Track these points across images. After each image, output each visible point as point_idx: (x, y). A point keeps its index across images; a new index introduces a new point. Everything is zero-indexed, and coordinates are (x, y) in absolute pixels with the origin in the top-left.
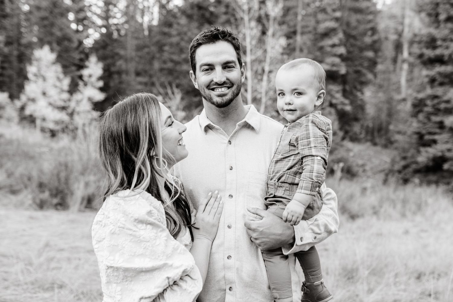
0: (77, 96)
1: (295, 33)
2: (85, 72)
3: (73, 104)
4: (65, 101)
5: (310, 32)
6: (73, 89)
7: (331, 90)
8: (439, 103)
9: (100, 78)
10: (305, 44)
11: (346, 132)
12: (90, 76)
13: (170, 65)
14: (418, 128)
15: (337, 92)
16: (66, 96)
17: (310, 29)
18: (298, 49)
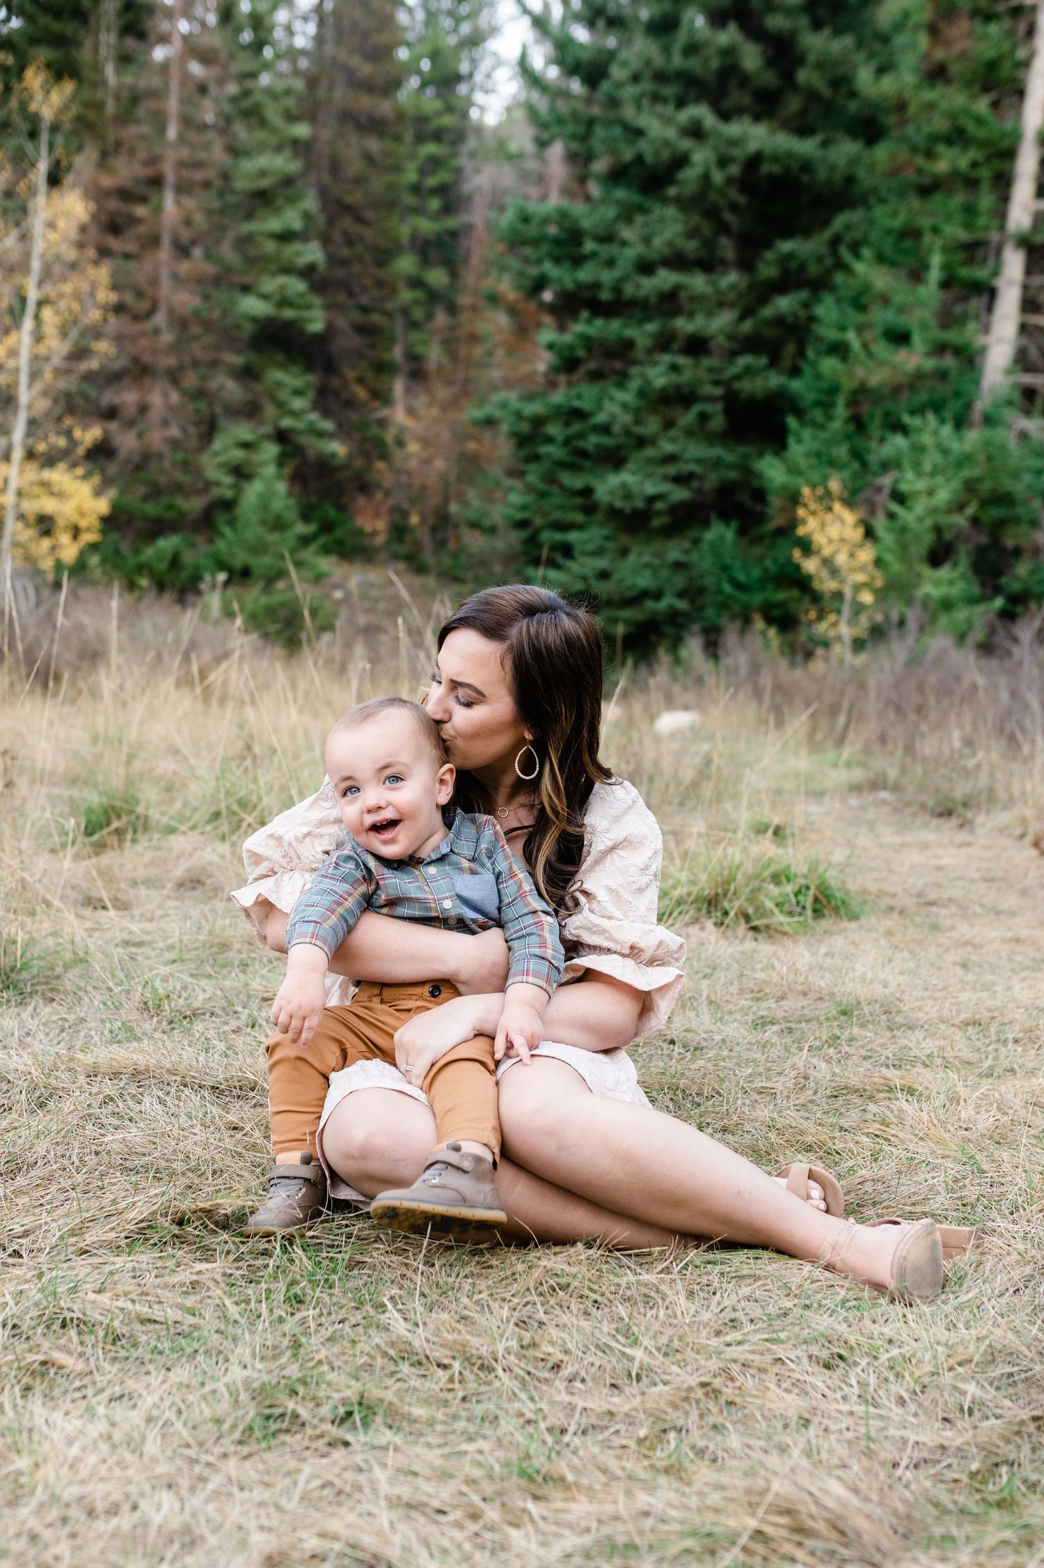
1: (156, 182)
5: (207, 185)
7: (279, 385)
8: (581, 435)
10: (188, 223)
11: (327, 527)
14: (524, 507)
15: (298, 393)
17: (211, 174)
18: (166, 240)
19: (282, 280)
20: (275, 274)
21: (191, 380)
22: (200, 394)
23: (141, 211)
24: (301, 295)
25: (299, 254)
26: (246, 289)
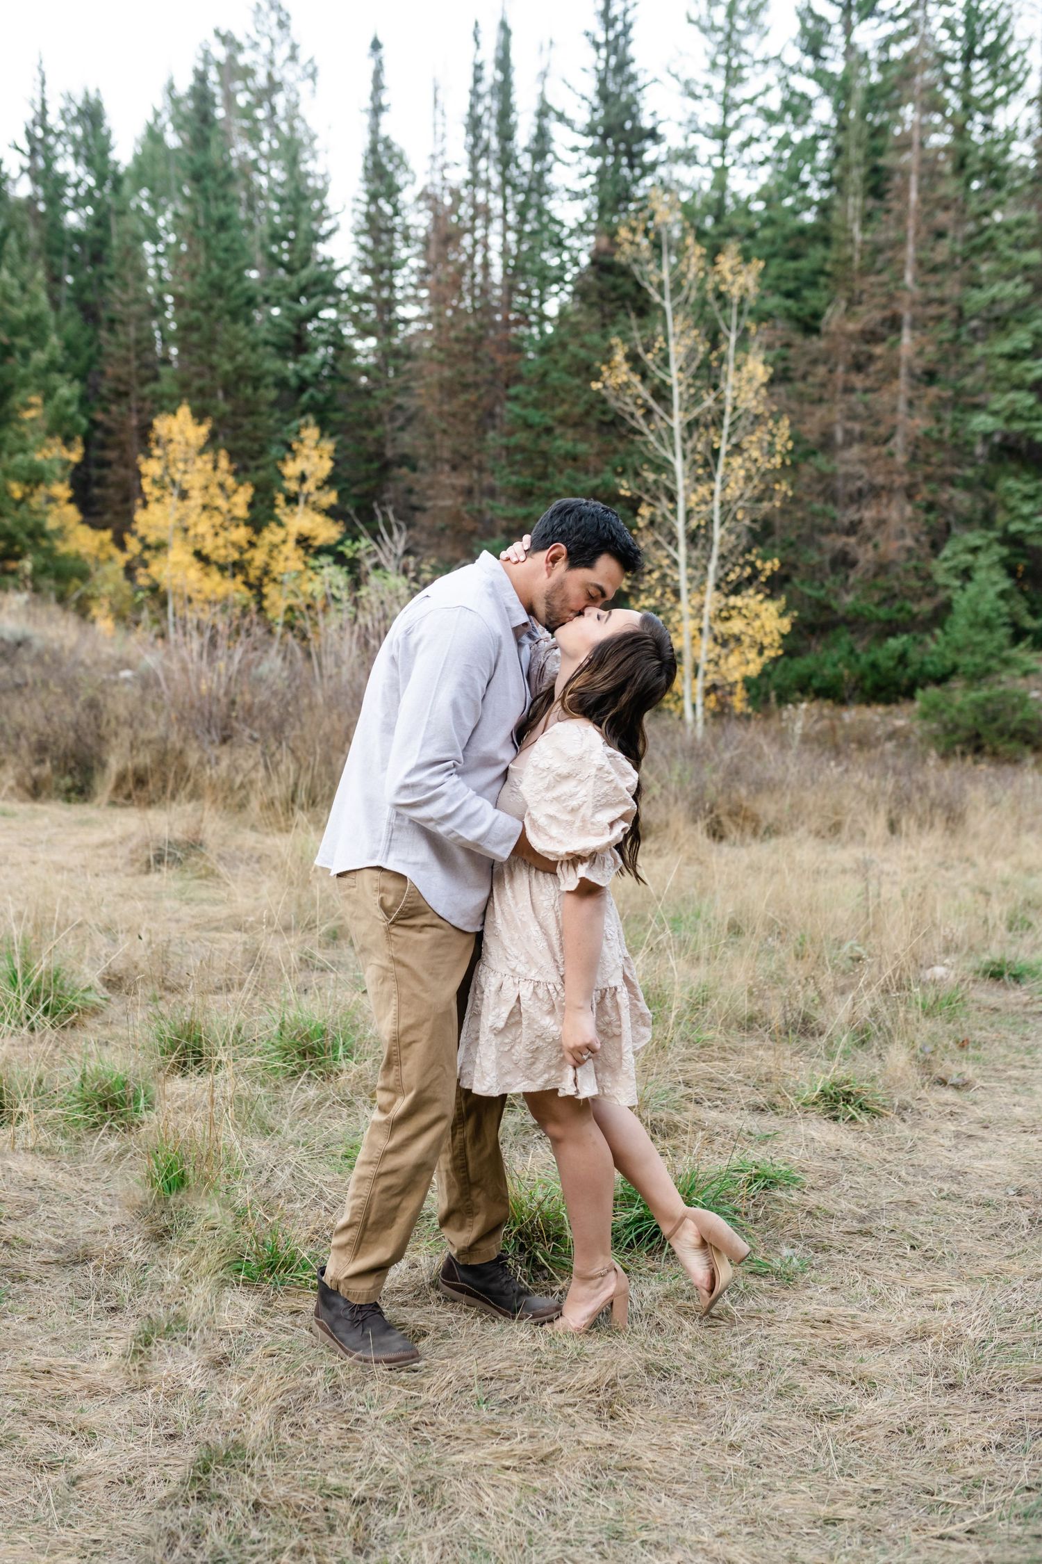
0: (271, 535)
2: (291, 469)
3: (259, 557)
4: (242, 551)
5: (942, 319)
6: (261, 514)
9: (330, 481)
10: (922, 354)
12: (303, 478)
13: (522, 437)
15: (1029, 498)
16: (241, 534)
17: (946, 308)
18: (903, 371)
19: (1012, 396)
20: (1005, 392)
21: (924, 493)
22: (930, 507)
23: (878, 350)
24: (1031, 408)
25: (1029, 370)
26: (978, 407)
